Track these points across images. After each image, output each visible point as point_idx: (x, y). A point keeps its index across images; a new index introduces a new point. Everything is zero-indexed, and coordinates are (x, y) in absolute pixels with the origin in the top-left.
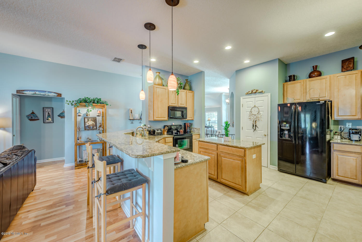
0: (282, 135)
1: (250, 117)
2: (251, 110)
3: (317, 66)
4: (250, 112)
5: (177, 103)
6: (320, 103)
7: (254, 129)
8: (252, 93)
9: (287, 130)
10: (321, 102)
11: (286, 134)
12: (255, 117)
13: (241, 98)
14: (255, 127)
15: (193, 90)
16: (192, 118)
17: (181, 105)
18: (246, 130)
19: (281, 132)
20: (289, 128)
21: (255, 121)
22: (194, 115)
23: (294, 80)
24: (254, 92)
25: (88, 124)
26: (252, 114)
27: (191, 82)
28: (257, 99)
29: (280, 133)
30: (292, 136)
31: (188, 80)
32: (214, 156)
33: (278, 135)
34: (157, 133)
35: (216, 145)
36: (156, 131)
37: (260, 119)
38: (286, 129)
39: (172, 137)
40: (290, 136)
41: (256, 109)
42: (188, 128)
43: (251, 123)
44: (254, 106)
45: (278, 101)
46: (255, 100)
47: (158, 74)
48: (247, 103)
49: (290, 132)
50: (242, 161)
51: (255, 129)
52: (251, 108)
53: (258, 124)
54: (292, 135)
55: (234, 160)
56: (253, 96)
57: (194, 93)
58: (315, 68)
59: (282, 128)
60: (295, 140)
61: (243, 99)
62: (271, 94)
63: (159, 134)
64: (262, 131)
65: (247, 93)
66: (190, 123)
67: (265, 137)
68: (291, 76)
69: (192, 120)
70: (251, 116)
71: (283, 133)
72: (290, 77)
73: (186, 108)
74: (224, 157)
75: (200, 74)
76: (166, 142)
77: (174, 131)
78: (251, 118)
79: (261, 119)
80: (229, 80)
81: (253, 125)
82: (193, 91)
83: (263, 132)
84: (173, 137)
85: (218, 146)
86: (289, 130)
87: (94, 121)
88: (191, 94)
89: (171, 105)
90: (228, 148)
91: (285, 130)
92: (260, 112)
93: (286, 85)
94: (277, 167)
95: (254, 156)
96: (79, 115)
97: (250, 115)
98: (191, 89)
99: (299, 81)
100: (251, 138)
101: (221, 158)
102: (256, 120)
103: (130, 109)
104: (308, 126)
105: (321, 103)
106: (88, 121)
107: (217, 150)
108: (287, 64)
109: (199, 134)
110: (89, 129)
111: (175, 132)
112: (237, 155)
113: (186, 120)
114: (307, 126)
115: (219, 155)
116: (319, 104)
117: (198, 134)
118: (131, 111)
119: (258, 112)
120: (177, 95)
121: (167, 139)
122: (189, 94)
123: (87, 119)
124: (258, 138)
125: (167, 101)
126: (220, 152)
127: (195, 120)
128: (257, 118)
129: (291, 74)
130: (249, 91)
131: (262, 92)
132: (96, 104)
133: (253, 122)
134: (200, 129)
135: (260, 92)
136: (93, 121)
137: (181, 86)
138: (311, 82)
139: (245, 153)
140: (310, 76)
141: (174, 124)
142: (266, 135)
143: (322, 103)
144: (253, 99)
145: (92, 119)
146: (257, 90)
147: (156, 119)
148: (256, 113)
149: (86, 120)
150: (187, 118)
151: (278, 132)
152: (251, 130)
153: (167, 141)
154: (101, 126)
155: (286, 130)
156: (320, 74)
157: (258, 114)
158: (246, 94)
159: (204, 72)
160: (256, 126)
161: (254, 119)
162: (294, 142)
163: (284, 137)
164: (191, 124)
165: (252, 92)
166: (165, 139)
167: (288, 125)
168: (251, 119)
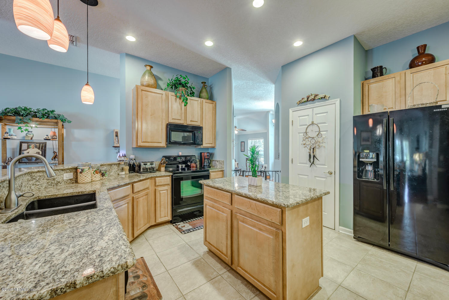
0: (362, 173)
1: (304, 142)
2: (306, 129)
3: (425, 46)
4: (305, 134)
5: (183, 118)
6: (442, 110)
7: (312, 162)
8: (307, 101)
9: (371, 164)
10: (443, 107)
11: (369, 171)
12: (313, 141)
13: (291, 111)
14: (314, 159)
15: (215, 99)
16: (212, 144)
17: (192, 122)
18: (299, 164)
19: (359, 166)
20: (375, 160)
21: (313, 149)
22: (215, 139)
23: (382, 74)
24: (311, 99)
25: (28, 153)
26: (307, 136)
27: (211, 88)
28: (317, 110)
29: (358, 170)
30: (381, 175)
31: (205, 83)
32: (227, 217)
33: (354, 172)
34: (143, 169)
35: (230, 194)
36: (143, 166)
37: (321, 145)
38: (368, 161)
39: (169, 176)
40: (376, 175)
41: (315, 128)
42: (206, 160)
43: (305, 152)
44: (311, 123)
45: (353, 111)
46: (313, 113)
47: (148, 68)
48: (300, 118)
49: (378, 168)
50: (277, 235)
51: (314, 161)
52: (307, 126)
53: (317, 153)
54: (381, 172)
55: (260, 229)
56: (309, 105)
57: (216, 104)
58: (422, 50)
59: (361, 160)
60: (388, 182)
61: (293, 111)
62: (340, 100)
63: (147, 171)
64: (324, 165)
65: (299, 101)
66: (208, 153)
67: (331, 177)
68: (375, 68)
69: (213, 148)
70: (307, 140)
71: (363, 170)
72: (373, 70)
73: (200, 128)
74: (243, 222)
75: (225, 71)
76: (157, 184)
77: (180, 166)
78: (307, 143)
79: (324, 145)
80: (274, 85)
81: (310, 155)
82: (214, 101)
83: (326, 167)
84: (172, 176)
85: (233, 196)
86: (376, 165)
87: (42, 148)
88: (211, 105)
89: (171, 121)
90: (250, 202)
91: (367, 164)
92: (321, 133)
93: (367, 85)
94: (352, 231)
95: (306, 222)
96: (6, 137)
97: (304, 139)
98: (211, 98)
99: (392, 76)
100: (306, 177)
101: (238, 223)
102: (314, 146)
103: (114, 130)
104: (407, 158)
105: (444, 109)
106: (28, 148)
107: (232, 204)
108: (369, 50)
109: (222, 171)
110: (28, 161)
111: (182, 167)
112: (267, 220)
113: (202, 147)
114: (405, 158)
115: (234, 216)
116: (438, 110)
117: (220, 170)
118: (117, 133)
119: (317, 133)
120: (185, 106)
121: (159, 180)
122: (207, 105)
123: (26, 144)
124: (317, 178)
125: (164, 115)
126: (237, 209)
127: (217, 147)
128: (316, 143)
129: (376, 64)
130: (304, 97)
131: (325, 98)
132: (41, 120)
133: (309, 151)
134: (223, 162)
135: (322, 98)
136: (39, 149)
137: (193, 93)
138: (414, 75)
139: (284, 216)
140: (412, 65)
141: (180, 154)
142: (331, 173)
143: (446, 109)
144: (309, 112)
145: (38, 145)
146: (316, 95)
147: (141, 145)
148: (314, 135)
149: (24, 146)
150: (202, 145)
151: (354, 167)
152: (306, 164)
153: (159, 182)
154: (56, 156)
155: (369, 164)
156: (432, 60)
157: (318, 136)
158: (297, 103)
159: (230, 69)
160: (314, 156)
161: (311, 144)
162: (385, 188)
163: (365, 177)
164: (211, 155)
165: (308, 98)
166: (154, 180)
167: (372, 155)
168: (307, 145)
